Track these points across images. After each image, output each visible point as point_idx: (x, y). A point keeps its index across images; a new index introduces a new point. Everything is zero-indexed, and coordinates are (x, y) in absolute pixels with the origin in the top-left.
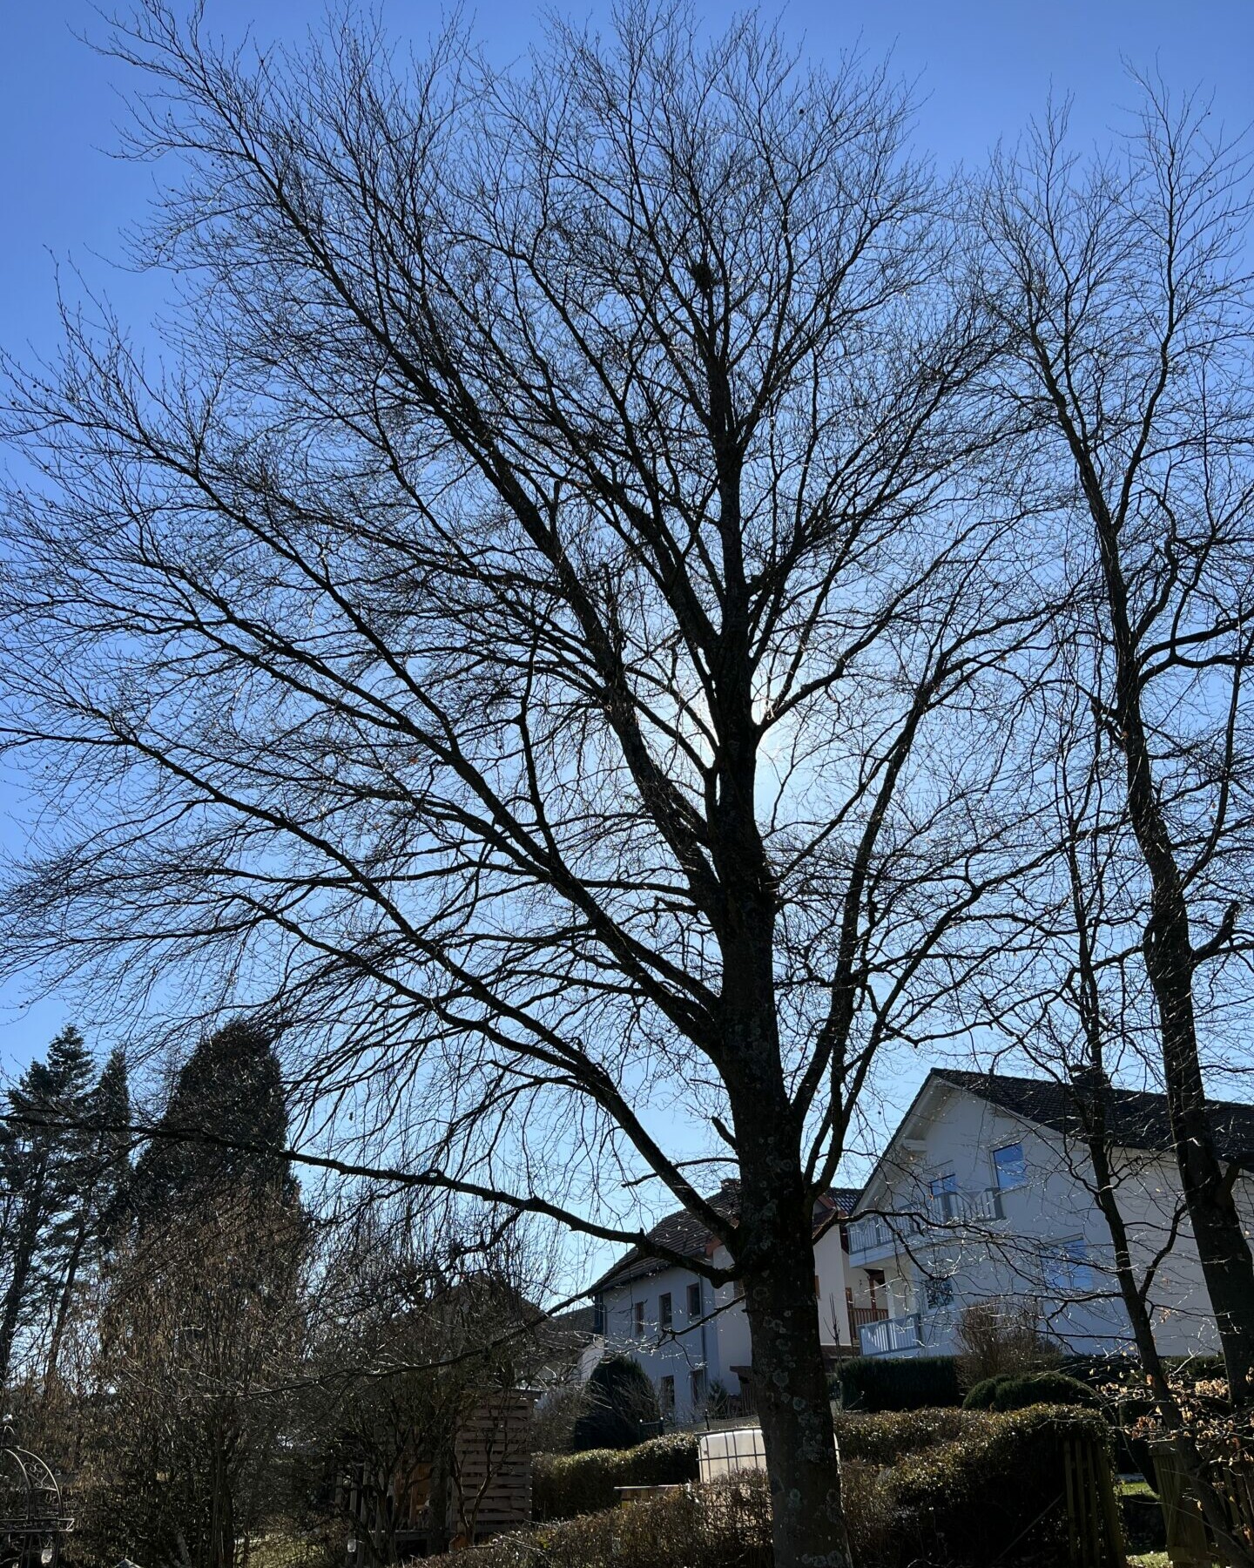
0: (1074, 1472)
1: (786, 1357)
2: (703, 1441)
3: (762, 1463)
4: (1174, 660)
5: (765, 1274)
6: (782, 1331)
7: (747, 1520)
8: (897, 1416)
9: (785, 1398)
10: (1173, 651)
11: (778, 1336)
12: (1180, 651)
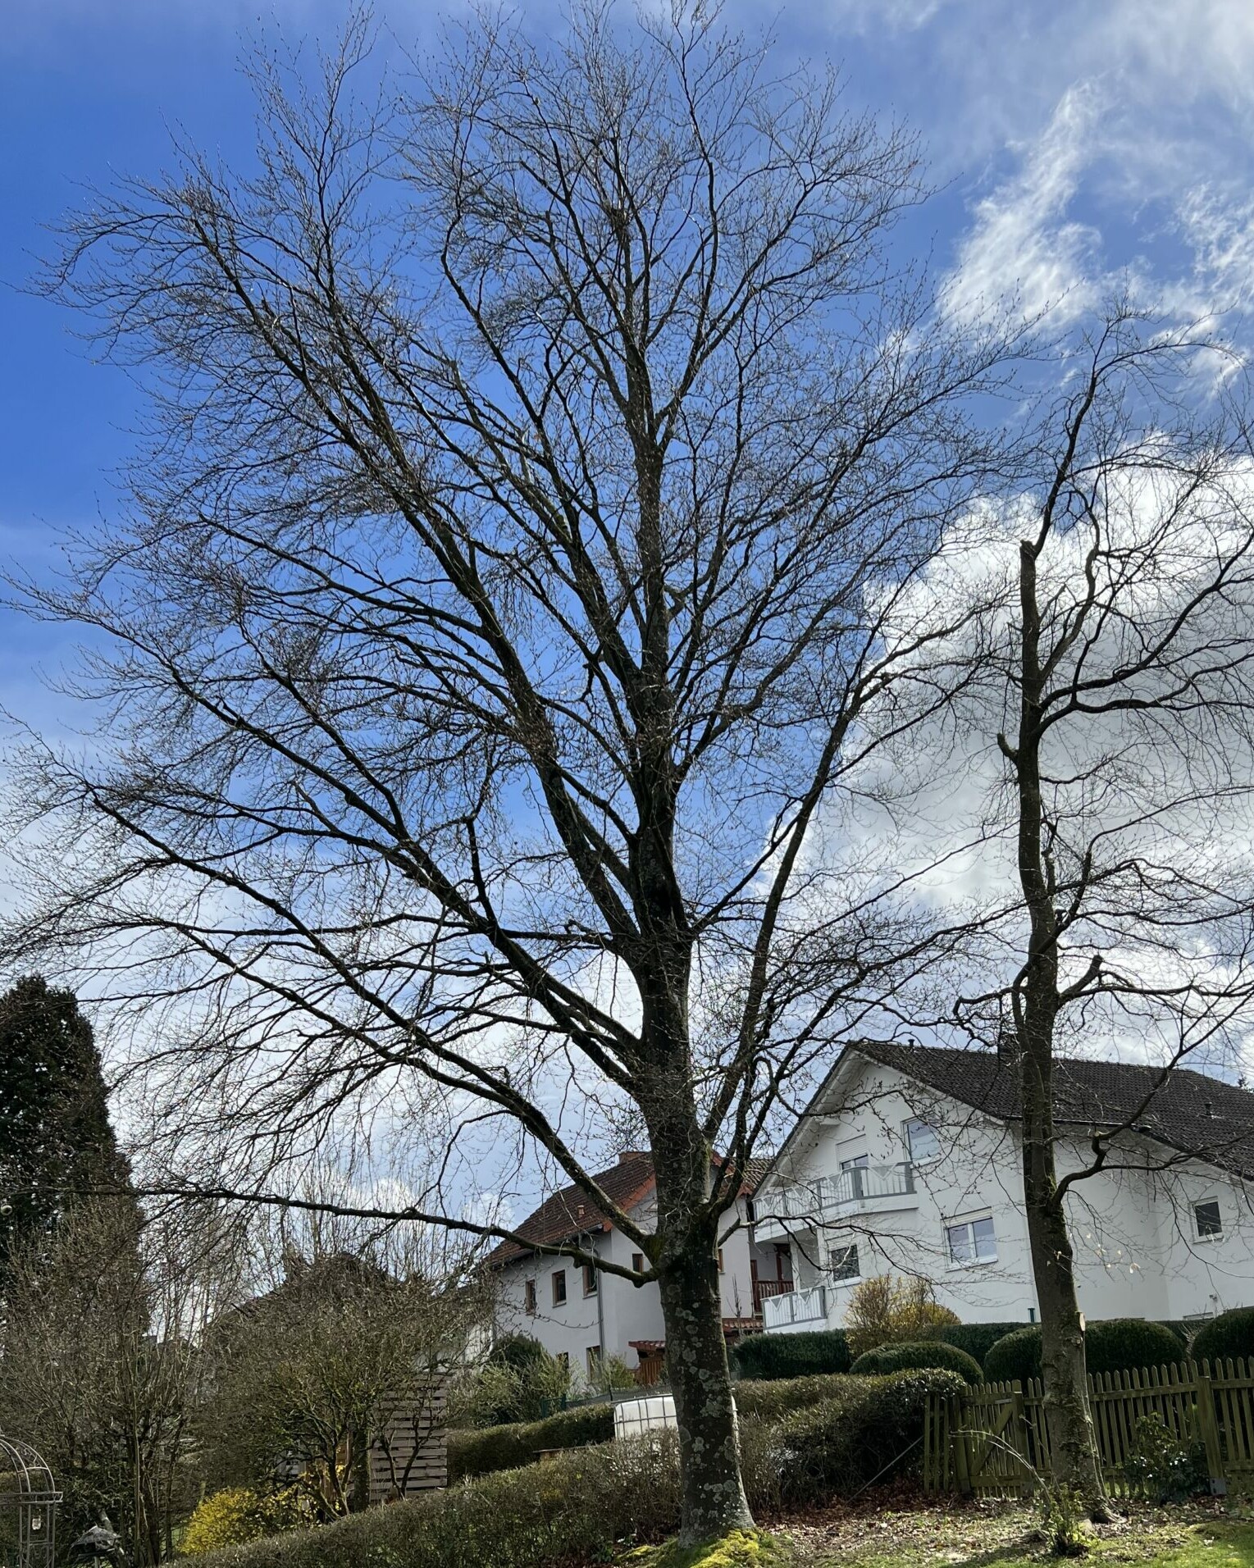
0: (932, 1420)
1: (694, 1339)
2: (618, 1408)
3: (673, 1423)
4: (1075, 706)
5: (677, 1275)
6: (691, 1318)
7: (658, 1468)
8: (786, 1383)
9: (693, 1370)
10: (1074, 697)
11: (687, 1322)
12: (1081, 697)
